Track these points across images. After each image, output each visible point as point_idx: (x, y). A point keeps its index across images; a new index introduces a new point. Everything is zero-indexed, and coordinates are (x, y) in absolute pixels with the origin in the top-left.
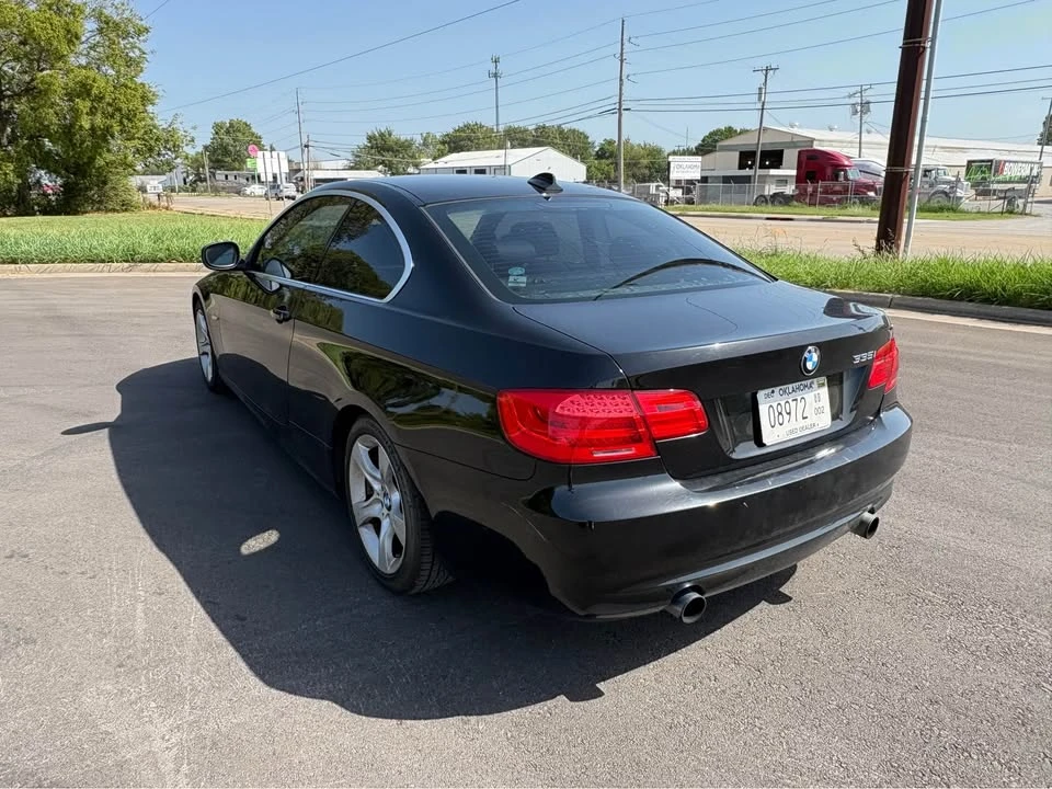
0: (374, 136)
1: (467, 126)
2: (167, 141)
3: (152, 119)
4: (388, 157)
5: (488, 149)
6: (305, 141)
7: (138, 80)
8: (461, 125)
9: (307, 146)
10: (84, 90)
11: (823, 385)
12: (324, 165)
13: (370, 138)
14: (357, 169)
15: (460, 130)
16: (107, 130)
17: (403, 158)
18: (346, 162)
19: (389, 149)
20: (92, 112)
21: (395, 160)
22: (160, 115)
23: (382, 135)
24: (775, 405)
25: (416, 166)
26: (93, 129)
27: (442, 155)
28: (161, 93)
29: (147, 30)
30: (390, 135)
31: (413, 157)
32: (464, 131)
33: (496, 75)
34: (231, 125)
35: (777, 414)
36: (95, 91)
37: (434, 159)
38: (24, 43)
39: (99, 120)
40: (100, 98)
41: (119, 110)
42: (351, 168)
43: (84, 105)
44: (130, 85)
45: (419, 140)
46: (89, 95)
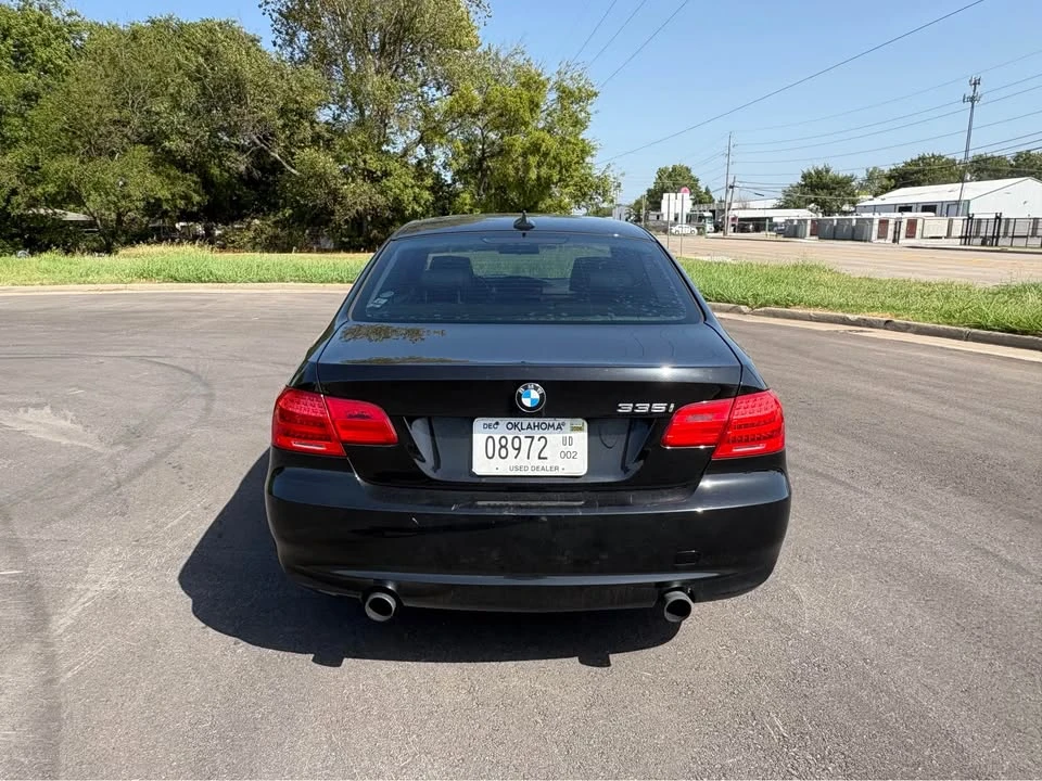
0: (810, 173)
1: (922, 159)
2: (598, 187)
3: (590, 168)
4: (823, 195)
5: (946, 183)
6: (730, 182)
7: (581, 137)
8: (915, 158)
9: (732, 187)
10: (535, 148)
11: (580, 429)
12: (752, 204)
13: (804, 177)
14: (786, 208)
15: (914, 163)
16: (549, 179)
17: (839, 195)
18: (775, 201)
19: (825, 187)
20: (539, 166)
21: (828, 198)
22: (597, 165)
23: (818, 173)
24: (497, 438)
25: (853, 203)
26: (539, 178)
27: (886, 190)
28: (598, 147)
29: (596, 94)
30: (827, 171)
31: (852, 194)
32: (918, 165)
33: (972, 99)
34: (674, 169)
35: (497, 447)
36: (543, 149)
37: (876, 195)
38: (501, 115)
39: (544, 171)
40: (546, 155)
41: (560, 162)
42: (780, 207)
43: (533, 160)
44: (573, 141)
45: (861, 175)
46: (538, 150)
